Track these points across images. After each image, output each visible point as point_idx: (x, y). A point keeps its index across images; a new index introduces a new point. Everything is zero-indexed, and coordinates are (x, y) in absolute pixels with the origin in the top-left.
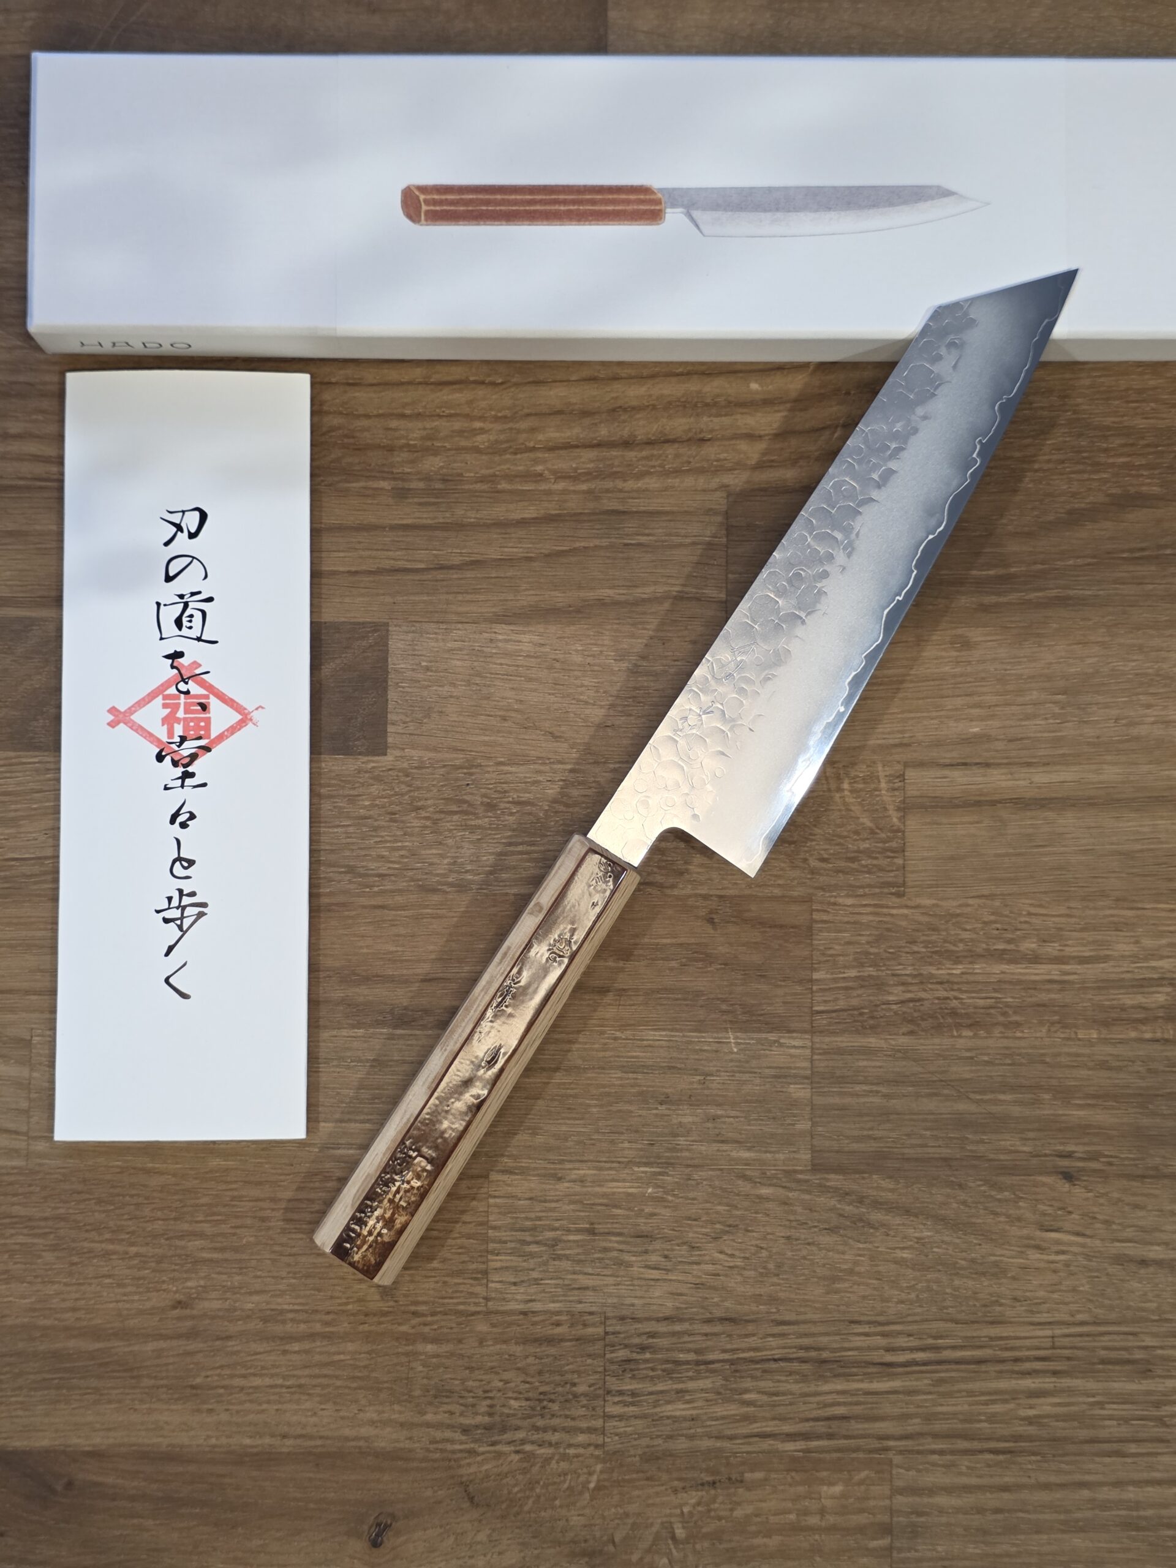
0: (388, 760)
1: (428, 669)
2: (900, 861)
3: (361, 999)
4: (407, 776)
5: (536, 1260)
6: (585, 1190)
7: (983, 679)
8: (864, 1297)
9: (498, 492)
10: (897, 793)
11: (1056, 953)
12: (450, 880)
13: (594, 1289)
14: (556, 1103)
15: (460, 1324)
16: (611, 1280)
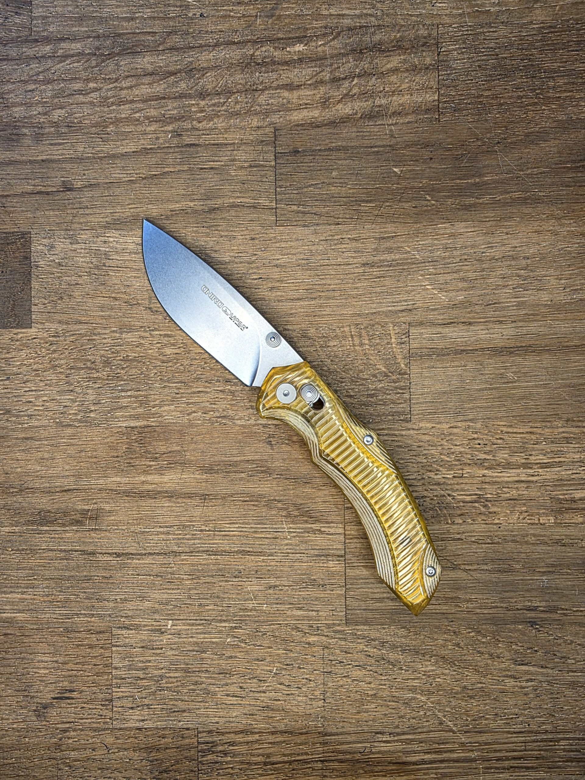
0: (32, 331)
1: (60, 264)
2: (407, 396)
3: (18, 505)
4: (47, 343)
5: (146, 691)
6: (181, 640)
7: (466, 260)
8: (385, 715)
9: (108, 134)
10: (403, 346)
11: (524, 461)
12: (79, 417)
13: (190, 711)
14: (159, 578)
15: (93, 737)
16: (202, 704)
